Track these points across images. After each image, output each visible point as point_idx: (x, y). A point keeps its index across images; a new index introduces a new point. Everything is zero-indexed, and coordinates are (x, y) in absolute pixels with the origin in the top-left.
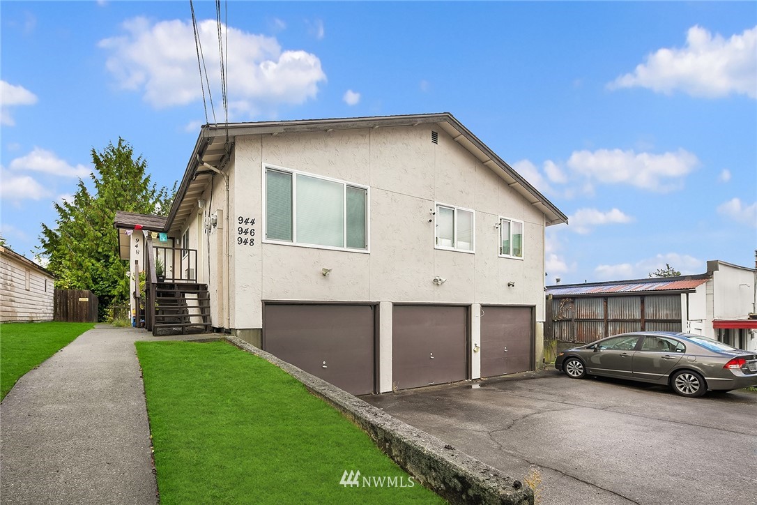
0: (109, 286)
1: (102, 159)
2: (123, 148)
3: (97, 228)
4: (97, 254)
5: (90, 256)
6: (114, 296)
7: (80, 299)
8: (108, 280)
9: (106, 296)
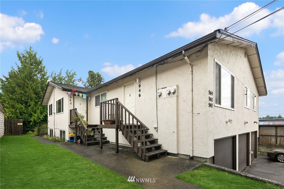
0: (28, 116)
1: (21, 56)
2: (32, 52)
3: (21, 88)
4: (21, 101)
5: (18, 102)
6: (31, 121)
7: (18, 124)
8: (27, 114)
9: (26, 121)
